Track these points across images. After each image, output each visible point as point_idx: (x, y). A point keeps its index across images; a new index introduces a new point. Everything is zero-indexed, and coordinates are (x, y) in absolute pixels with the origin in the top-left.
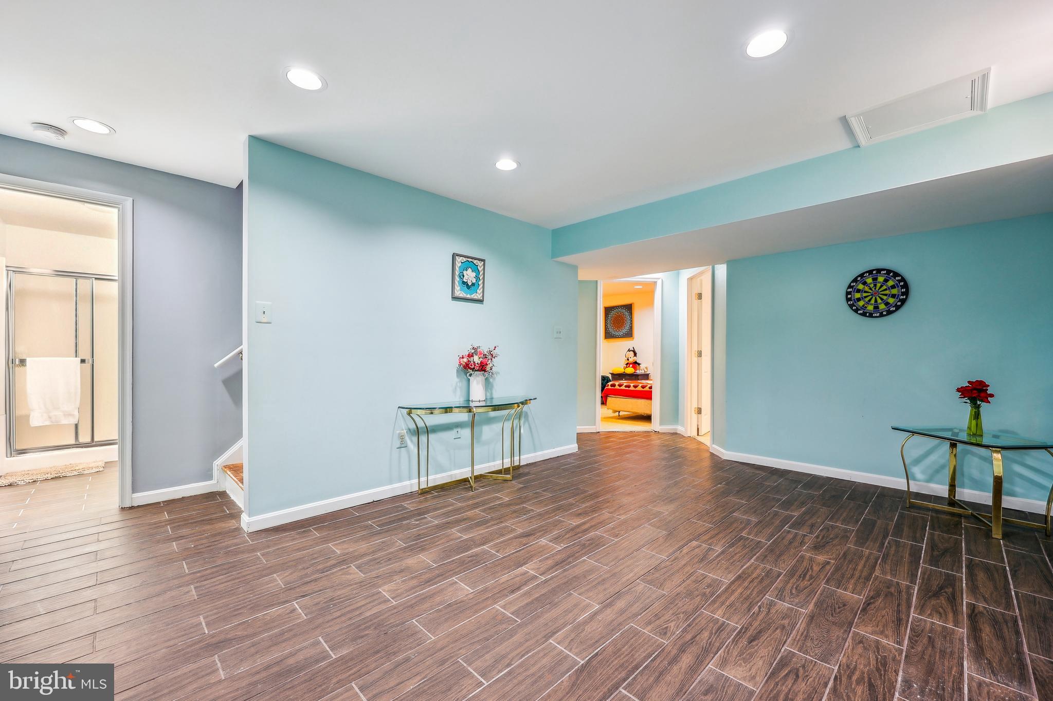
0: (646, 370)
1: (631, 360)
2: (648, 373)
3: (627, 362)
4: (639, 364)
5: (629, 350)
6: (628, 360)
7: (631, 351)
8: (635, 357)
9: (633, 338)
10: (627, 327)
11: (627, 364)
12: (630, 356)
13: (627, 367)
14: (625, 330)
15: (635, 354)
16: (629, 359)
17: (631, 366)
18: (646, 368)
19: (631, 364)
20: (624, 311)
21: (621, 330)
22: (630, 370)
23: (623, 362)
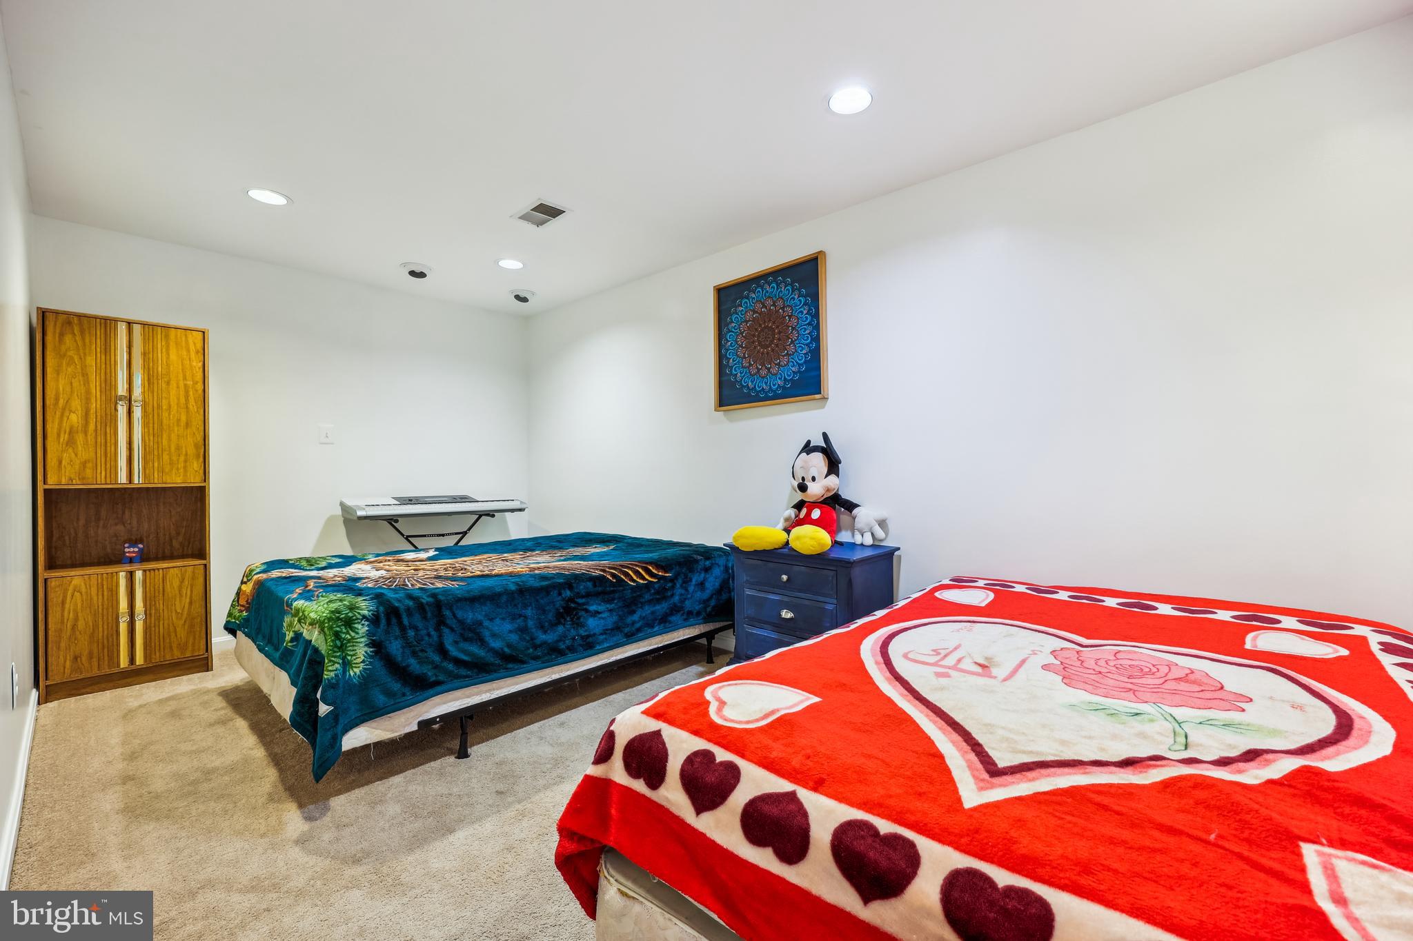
0: (880, 533)
1: (816, 490)
2: (890, 543)
3: (799, 496)
4: (850, 506)
5: (808, 448)
6: (803, 488)
7: (817, 449)
8: (832, 477)
9: (825, 399)
10: (801, 355)
11: (799, 506)
12: (813, 472)
13: (799, 522)
14: (789, 369)
15: (833, 465)
16: (810, 484)
17: (816, 514)
18: (882, 524)
19: (813, 505)
20: (785, 291)
21: (774, 370)
22: (811, 538)
23: (786, 496)
